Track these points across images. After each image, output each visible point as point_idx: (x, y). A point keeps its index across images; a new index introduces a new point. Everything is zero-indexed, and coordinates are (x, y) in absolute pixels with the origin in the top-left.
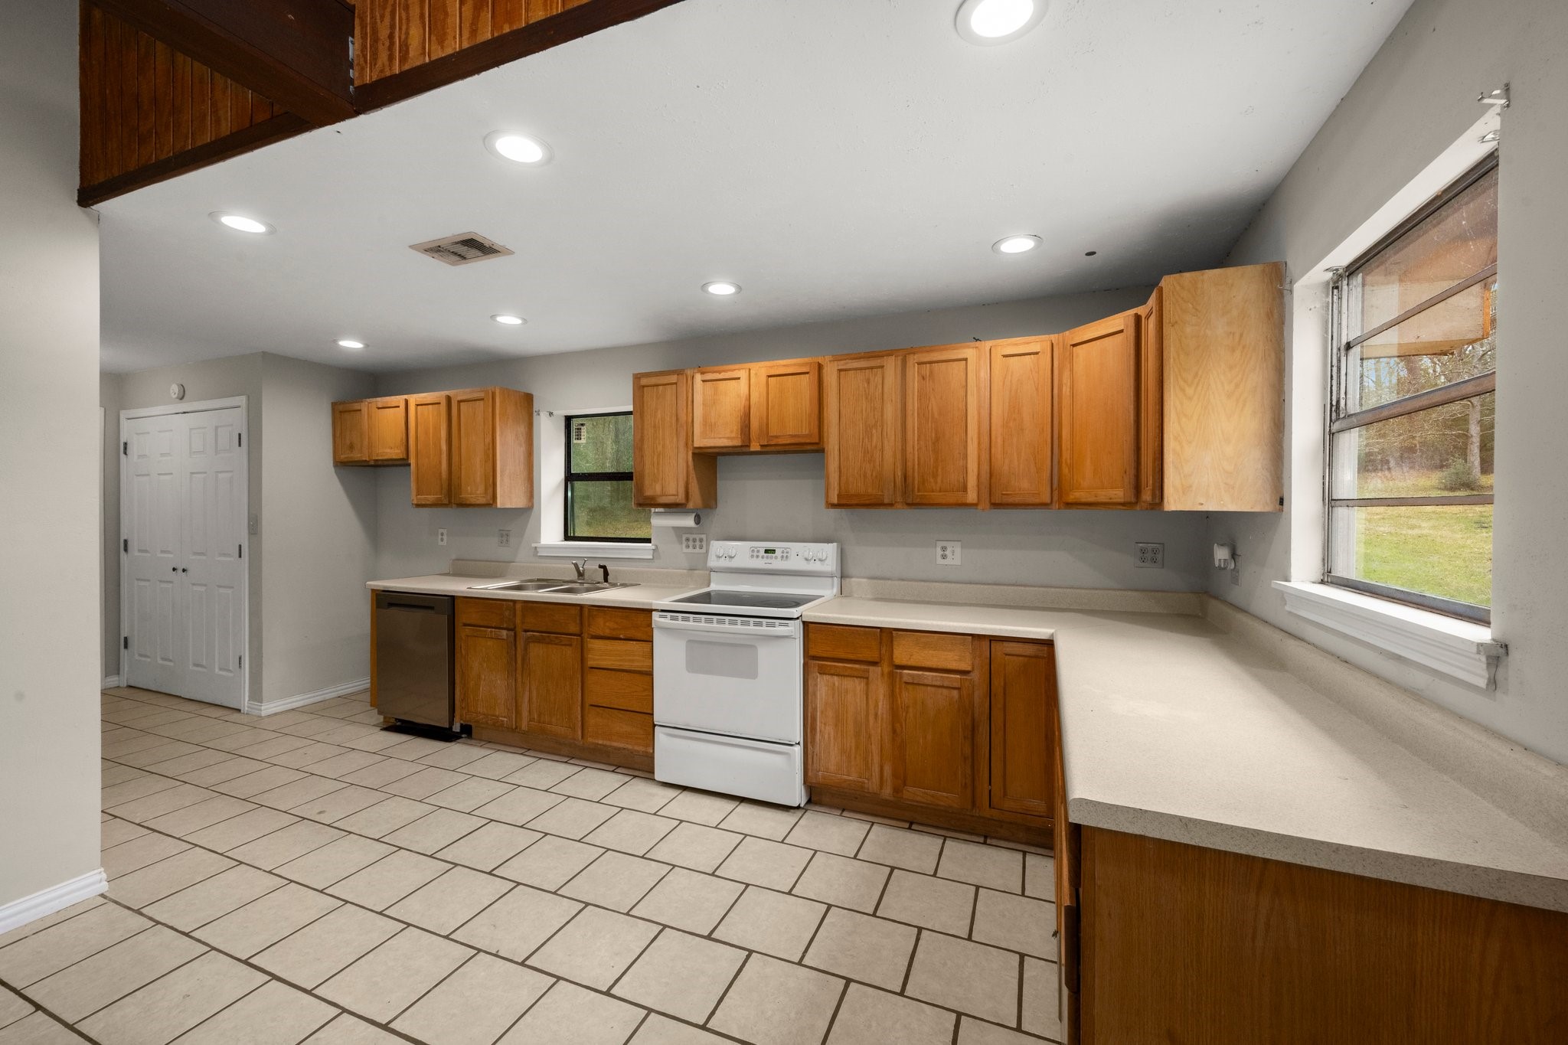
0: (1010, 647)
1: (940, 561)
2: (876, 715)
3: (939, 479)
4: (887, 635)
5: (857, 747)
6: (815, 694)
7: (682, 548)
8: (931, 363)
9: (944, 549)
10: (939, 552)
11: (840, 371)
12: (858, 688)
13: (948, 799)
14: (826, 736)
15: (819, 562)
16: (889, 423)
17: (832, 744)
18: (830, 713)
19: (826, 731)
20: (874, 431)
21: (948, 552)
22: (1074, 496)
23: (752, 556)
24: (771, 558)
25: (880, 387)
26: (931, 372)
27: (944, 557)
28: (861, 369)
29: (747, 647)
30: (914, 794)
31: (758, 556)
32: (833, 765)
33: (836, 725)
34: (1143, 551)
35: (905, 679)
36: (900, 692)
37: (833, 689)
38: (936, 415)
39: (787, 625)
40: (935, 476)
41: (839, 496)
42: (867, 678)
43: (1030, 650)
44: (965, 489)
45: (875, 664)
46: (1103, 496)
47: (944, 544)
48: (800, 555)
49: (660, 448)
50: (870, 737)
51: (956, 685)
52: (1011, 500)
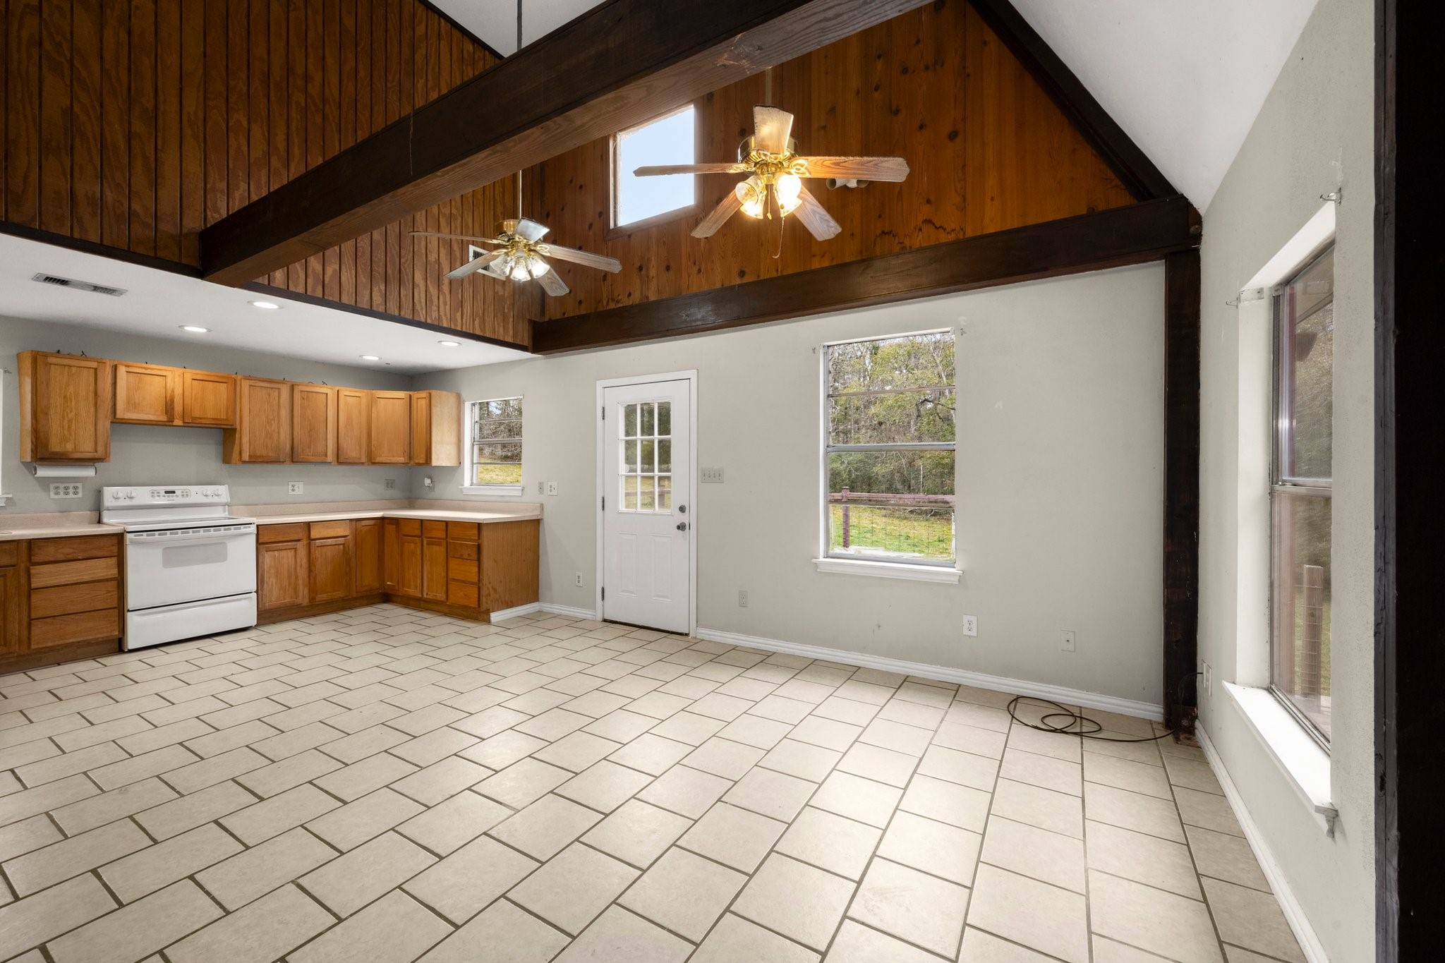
0: (364, 523)
1: (291, 492)
2: (301, 565)
3: (312, 450)
4: (308, 525)
5: (290, 584)
6: (263, 563)
7: (49, 495)
8: (307, 392)
9: (293, 486)
10: (290, 488)
11: (250, 386)
12: (290, 554)
13: (340, 594)
14: (270, 584)
15: (216, 497)
16: (284, 419)
17: (274, 588)
18: (273, 571)
19: (270, 581)
20: (273, 422)
21: (296, 488)
22: (378, 460)
23: (152, 496)
24: (172, 497)
25: (277, 398)
26: (308, 397)
27: (293, 490)
28: (265, 387)
29: (222, 544)
30: (322, 597)
31: (159, 496)
32: (275, 597)
33: (277, 576)
34: (388, 483)
35: (317, 545)
36: (315, 551)
37: (275, 558)
38: (310, 418)
39: (250, 527)
40: (309, 448)
41: (250, 456)
42: (296, 548)
43: (372, 522)
44: (326, 455)
45: (299, 540)
46: (394, 460)
47: (293, 483)
48: (196, 493)
49: (72, 415)
50: (297, 577)
51: (342, 543)
52: (348, 461)
